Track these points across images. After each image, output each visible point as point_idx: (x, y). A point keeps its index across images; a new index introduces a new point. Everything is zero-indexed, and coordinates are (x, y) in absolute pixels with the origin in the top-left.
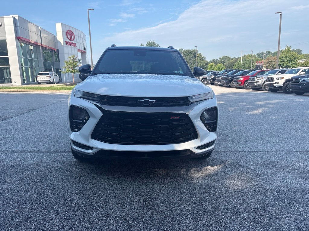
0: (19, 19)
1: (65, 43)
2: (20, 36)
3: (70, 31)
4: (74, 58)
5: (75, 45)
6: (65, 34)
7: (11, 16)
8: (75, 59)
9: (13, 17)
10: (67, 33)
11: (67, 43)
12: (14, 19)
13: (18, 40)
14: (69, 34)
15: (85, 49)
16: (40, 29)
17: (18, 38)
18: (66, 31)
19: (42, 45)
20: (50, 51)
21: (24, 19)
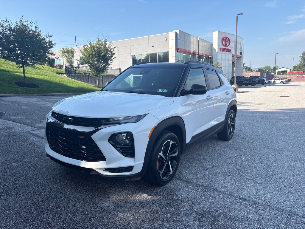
0: (179, 33)
1: (219, 49)
2: (179, 47)
3: (226, 37)
4: (219, 64)
5: (229, 51)
6: (220, 40)
7: (174, 31)
8: (219, 66)
9: (175, 32)
10: (223, 39)
11: (222, 50)
12: (176, 33)
13: (178, 51)
14: (225, 41)
15: (241, 53)
16: (198, 39)
17: (177, 50)
18: (221, 38)
19: (198, 53)
20: (207, 58)
21: (184, 33)
